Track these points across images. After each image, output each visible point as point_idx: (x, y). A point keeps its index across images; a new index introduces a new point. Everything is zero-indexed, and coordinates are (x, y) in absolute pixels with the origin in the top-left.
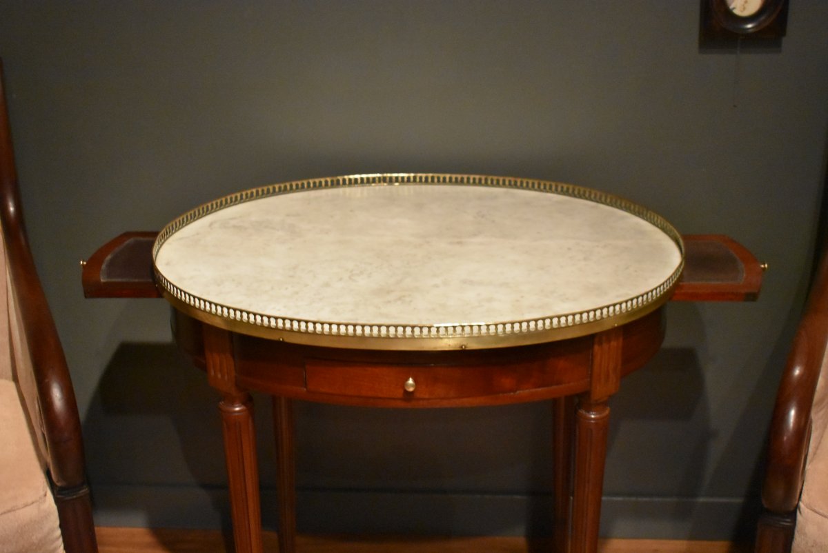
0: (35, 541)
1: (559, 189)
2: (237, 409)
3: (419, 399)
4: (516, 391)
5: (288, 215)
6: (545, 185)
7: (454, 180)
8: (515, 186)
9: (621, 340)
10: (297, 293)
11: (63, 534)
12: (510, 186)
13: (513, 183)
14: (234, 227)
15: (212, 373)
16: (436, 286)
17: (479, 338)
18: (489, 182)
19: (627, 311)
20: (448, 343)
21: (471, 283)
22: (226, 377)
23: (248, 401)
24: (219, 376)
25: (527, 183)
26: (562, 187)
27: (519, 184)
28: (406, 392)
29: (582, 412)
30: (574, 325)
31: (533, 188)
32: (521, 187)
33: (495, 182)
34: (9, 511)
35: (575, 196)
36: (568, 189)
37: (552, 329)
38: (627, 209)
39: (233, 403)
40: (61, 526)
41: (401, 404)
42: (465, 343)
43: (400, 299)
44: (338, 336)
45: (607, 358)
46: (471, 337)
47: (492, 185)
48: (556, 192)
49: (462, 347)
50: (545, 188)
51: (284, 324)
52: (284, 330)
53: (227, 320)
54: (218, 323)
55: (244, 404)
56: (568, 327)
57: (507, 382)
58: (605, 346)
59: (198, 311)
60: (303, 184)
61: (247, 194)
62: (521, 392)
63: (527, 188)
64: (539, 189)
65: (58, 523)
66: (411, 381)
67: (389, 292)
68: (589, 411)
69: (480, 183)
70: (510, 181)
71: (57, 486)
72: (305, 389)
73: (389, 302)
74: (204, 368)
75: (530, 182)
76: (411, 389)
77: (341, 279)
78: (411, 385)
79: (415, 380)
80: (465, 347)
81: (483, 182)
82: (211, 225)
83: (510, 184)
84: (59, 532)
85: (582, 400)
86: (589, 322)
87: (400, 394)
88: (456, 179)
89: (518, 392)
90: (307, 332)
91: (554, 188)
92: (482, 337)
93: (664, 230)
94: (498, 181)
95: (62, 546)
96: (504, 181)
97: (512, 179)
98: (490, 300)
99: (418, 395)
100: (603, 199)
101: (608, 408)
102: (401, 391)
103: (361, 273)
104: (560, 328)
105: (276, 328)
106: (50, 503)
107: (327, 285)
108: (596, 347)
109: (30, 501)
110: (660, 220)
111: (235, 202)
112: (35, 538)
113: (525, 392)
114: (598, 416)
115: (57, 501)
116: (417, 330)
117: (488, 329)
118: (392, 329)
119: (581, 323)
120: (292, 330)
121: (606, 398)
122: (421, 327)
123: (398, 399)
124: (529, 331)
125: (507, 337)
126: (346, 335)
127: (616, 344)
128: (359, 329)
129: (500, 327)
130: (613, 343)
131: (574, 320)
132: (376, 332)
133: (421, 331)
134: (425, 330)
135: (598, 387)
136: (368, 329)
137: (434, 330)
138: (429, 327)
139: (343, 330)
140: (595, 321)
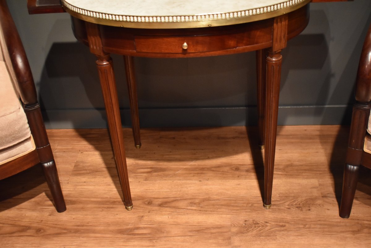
0: (17, 130)
2: (105, 63)
3: (190, 53)
4: (236, 48)
9: (287, 21)
10: (129, 5)
11: (30, 126)
15: (92, 47)
17: (217, 20)
19: (290, 6)
20: (203, 24)
22: (98, 48)
23: (109, 60)
24: (95, 48)
28: (184, 50)
29: (269, 58)
30: (264, 13)
34: (3, 116)
37: (253, 15)
39: (102, 61)
40: (28, 123)
41: (181, 56)
42: (210, 24)
43: (179, 6)
44: (149, 23)
45: (280, 29)
46: (213, 20)
49: (209, 26)
51: (123, 18)
52: (123, 21)
53: (96, 19)
55: (108, 61)
56: (260, 14)
57: (232, 43)
58: (279, 24)
62: (239, 48)
65: (27, 121)
66: (185, 44)
67: (174, 3)
68: (272, 58)
71: (24, 104)
72: (135, 51)
73: (174, 7)
74: (88, 45)
76: (186, 48)
78: (186, 46)
79: (188, 44)
80: (211, 25)
84: (28, 125)
85: (268, 51)
86: (271, 12)
87: (180, 51)
89: (237, 48)
90: (134, 22)
92: (219, 20)
95: (30, 132)
99: (189, 51)
101: (281, 56)
102: (181, 49)
104: (257, 15)
105: (119, 21)
106: (22, 111)
108: (275, 25)
109: (12, 111)
112: (17, 128)
113: (240, 48)
114: (276, 60)
115: (25, 111)
116: (187, 18)
117: (221, 16)
118: (175, 18)
119: (267, 12)
120: (126, 21)
121: (280, 51)
122: (189, 16)
123: (180, 53)
124: (241, 16)
125: (231, 20)
126: (153, 22)
127: (285, 23)
128: (159, 18)
129: (227, 15)
130: (283, 23)
131: (263, 10)
132: (167, 20)
133: (189, 18)
134: (191, 17)
135: (276, 45)
136: (163, 18)
137: (195, 17)
138: (193, 16)
139: (151, 20)
140: (274, 11)
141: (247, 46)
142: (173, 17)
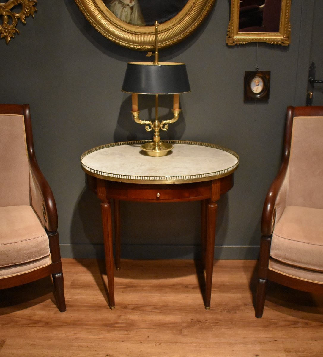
0: (43, 248)
1: (203, 144)
2: (106, 205)
3: (161, 200)
5: (120, 151)
6: (198, 143)
7: (170, 142)
8: (189, 144)
9: (220, 183)
10: (125, 170)
11: (50, 248)
12: (188, 144)
13: (189, 143)
14: (104, 154)
15: (99, 194)
16: (166, 168)
17: (179, 180)
18: (181, 143)
19: (221, 174)
20: (169, 182)
21: (176, 168)
22: (103, 195)
24: (101, 195)
25: (193, 143)
26: (204, 144)
27: (190, 143)
29: (209, 205)
30: (206, 177)
31: (195, 144)
32: (191, 144)
33: (183, 143)
34: (35, 238)
35: (207, 146)
36: (205, 144)
37: (200, 178)
38: (223, 150)
39: (105, 203)
40: (50, 245)
43: (155, 171)
45: (216, 188)
46: (176, 180)
47: (182, 143)
48: (202, 145)
49: (173, 183)
50: (198, 144)
51: (122, 177)
52: (122, 178)
53: (105, 176)
54: (102, 178)
55: (108, 203)
56: (204, 178)
57: (186, 194)
58: (215, 185)
59: (96, 175)
60: (124, 143)
61: (107, 145)
63: (193, 144)
64: (197, 145)
65: (49, 243)
66: (158, 194)
67: (152, 170)
68: (211, 205)
69: (179, 143)
70: (188, 142)
71: (48, 231)
72: (127, 197)
73: (152, 172)
74: (97, 193)
75: (194, 142)
76: (158, 196)
77: (137, 167)
78: (158, 195)
79: (160, 194)
80: (175, 183)
81: (180, 143)
82: (97, 153)
83: (188, 143)
84: (49, 247)
85: (208, 201)
86: (210, 176)
87: (155, 198)
88: (171, 142)
89: (190, 198)
90: (128, 179)
91: (201, 144)
93: (233, 155)
94: (184, 142)
95: (50, 251)
96: (186, 142)
97: (189, 142)
98: (182, 172)
99: (160, 198)
100: (216, 147)
101: (217, 204)
102: (156, 197)
103: (143, 165)
104: (202, 178)
105: (119, 178)
106: (46, 237)
107: (133, 168)
108: (213, 185)
109: (41, 236)
110: (232, 152)
111: (104, 148)
112: (43, 246)
113: (192, 198)
114: (214, 206)
115: (49, 236)
116: (161, 178)
117: (181, 178)
118: (153, 178)
119: (208, 177)
120: (124, 179)
121: (216, 201)
122: (162, 177)
123: (155, 200)
124: (193, 178)
125: (187, 180)
126: (140, 180)
127: (219, 184)
128: (144, 178)
129: (185, 177)
130: (218, 184)
131: (206, 175)
132: (148, 179)
133: (162, 178)
134: (163, 178)
135: (213, 197)
136: (146, 178)
137: (165, 178)
138: (164, 177)
139: (139, 178)
140: (212, 176)
141: (195, 197)
142: (152, 177)
